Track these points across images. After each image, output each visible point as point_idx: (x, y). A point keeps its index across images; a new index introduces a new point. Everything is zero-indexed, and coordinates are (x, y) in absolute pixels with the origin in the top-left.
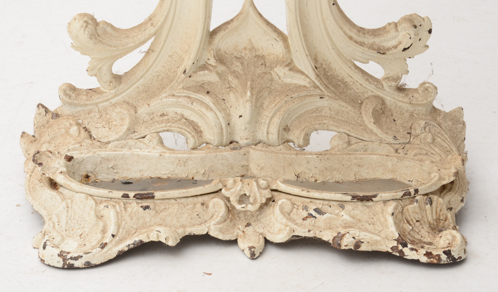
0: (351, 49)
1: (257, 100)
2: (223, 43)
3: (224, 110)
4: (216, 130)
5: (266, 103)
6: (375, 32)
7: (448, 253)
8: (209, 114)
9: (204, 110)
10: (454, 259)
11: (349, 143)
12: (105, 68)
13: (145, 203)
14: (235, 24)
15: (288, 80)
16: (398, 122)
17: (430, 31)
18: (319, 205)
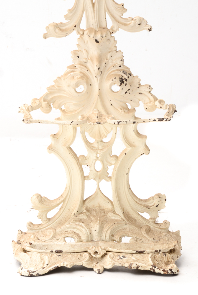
0: (136, 207)
1: (101, 224)
2: (88, 204)
3: (89, 228)
4: (86, 235)
5: (105, 226)
6: (145, 201)
7: (171, 270)
8: (83, 229)
9: (81, 228)
10: (173, 272)
11: (136, 241)
12: (44, 215)
13: (59, 254)
14: (93, 196)
15: (113, 218)
16: (155, 235)
17: (165, 200)
18: (124, 255)
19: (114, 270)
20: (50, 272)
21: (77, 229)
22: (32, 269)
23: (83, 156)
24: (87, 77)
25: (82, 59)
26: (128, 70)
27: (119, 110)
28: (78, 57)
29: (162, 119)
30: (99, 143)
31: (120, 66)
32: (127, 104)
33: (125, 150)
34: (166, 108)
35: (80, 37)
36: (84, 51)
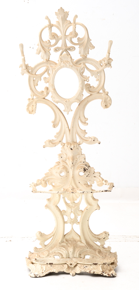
0: (93, 238)
1: (74, 248)
2: (67, 237)
3: (67, 251)
4: (66, 255)
5: (76, 249)
6: (98, 235)
7: (112, 274)
8: (64, 251)
9: (63, 250)
10: (113, 275)
11: (93, 258)
12: (43, 243)
13: (51, 265)
14: (69, 233)
15: (80, 245)
16: (103, 254)
17: (109, 235)
18: (86, 265)
19: (81, 274)
20: (47, 275)
21: (61, 251)
22: (36, 274)
23: (64, 210)
24: (66, 168)
25: (64, 159)
26: (88, 164)
27: (84, 185)
28: (62, 157)
29: (106, 191)
30: (73, 203)
31: (84, 162)
32: (88, 182)
33: (87, 207)
34: (109, 185)
35: (63, 147)
36: (65, 154)
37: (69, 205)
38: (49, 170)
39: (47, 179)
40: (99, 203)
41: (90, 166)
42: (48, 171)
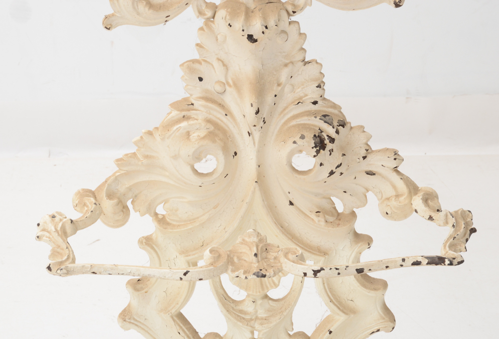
23: (215, 335)
24: (224, 132)
25: (211, 85)
26: (336, 112)
27: (313, 216)
28: (201, 79)
29: (438, 261)
30: (259, 302)
31: (315, 103)
32: (334, 199)
33: (328, 320)
34: (447, 223)
35: (206, 24)
36: (216, 64)
37: (241, 311)
38: (136, 143)
39: (130, 189)
40: (391, 298)
41: (348, 119)
42: (133, 149)
